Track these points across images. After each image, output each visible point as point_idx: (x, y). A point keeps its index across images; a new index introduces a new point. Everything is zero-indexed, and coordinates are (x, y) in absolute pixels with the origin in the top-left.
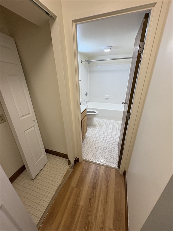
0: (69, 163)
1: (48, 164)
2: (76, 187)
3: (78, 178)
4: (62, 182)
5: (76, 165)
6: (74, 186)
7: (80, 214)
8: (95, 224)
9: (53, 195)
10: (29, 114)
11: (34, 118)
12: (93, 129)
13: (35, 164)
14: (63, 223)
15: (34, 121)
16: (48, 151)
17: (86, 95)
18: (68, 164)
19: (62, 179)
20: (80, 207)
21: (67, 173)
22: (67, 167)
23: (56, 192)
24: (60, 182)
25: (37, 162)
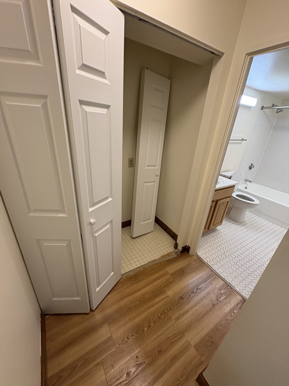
0: (176, 246)
1: (151, 234)
2: (172, 275)
3: (178, 268)
4: (159, 259)
5: (183, 254)
6: (170, 272)
7: (163, 300)
8: (174, 322)
9: (144, 264)
10: (155, 166)
11: (158, 173)
12: (237, 227)
13: (141, 223)
14: (143, 291)
15: (157, 176)
16: (157, 221)
17: (250, 168)
18: (174, 247)
19: (160, 256)
20: (166, 295)
21: (168, 255)
22: (171, 249)
23: (148, 263)
24: (157, 258)
25: (143, 223)
